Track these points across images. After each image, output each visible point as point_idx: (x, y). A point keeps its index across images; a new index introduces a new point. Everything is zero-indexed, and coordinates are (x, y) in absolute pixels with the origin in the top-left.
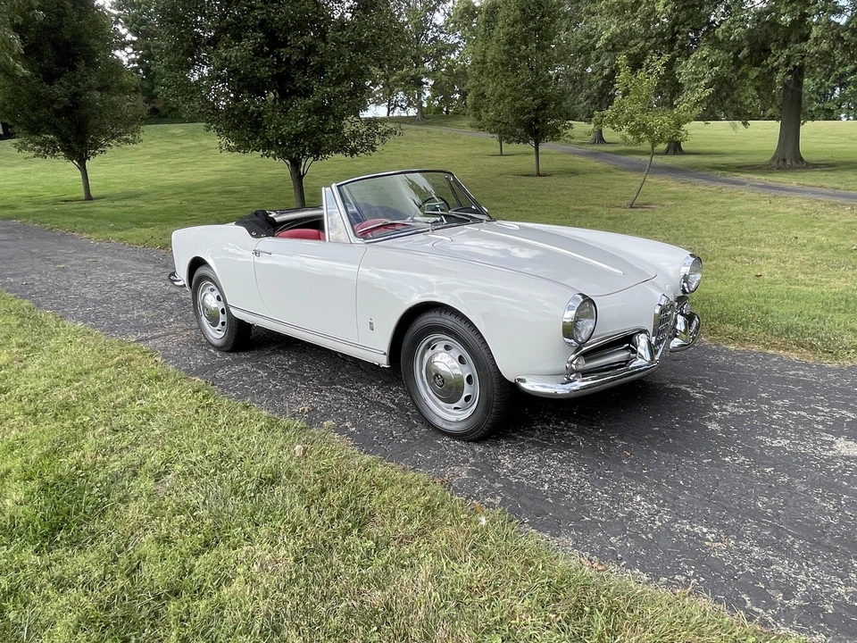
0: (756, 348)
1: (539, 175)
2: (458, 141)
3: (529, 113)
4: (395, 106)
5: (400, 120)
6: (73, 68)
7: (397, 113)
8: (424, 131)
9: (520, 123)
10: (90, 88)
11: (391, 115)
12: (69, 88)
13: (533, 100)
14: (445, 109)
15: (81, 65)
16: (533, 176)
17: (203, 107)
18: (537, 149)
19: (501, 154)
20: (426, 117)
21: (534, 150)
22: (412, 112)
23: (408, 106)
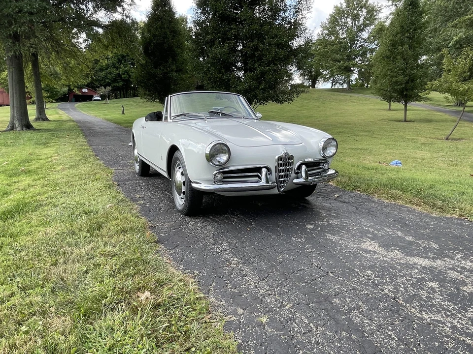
0: (401, 203)
1: (406, 121)
2: (368, 102)
3: (401, 84)
4: (337, 83)
5: (338, 90)
6: (167, 62)
7: (337, 86)
8: (348, 96)
9: (395, 91)
10: (172, 70)
11: (333, 87)
12: (163, 70)
13: (404, 78)
14: (366, 85)
15: (170, 60)
16: (402, 121)
17: (203, 77)
18: (406, 106)
19: (390, 110)
20: (351, 89)
21: (403, 107)
22: (345, 86)
23: (344, 83)
